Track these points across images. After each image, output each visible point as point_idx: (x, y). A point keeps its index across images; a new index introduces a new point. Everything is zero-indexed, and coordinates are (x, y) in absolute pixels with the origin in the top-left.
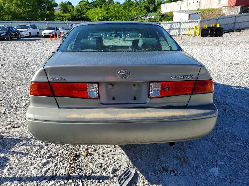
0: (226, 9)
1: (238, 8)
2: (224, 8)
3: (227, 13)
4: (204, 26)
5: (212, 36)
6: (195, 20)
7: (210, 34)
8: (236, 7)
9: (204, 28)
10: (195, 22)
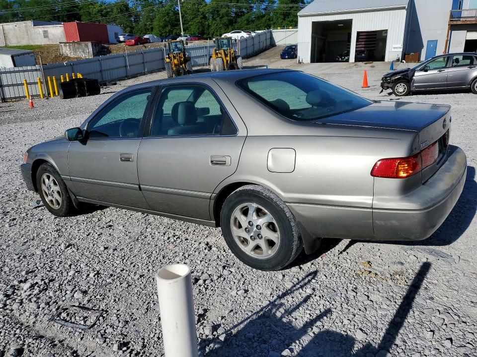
0: (68, 47)
1: (87, 46)
2: (63, 44)
3: (72, 53)
4: (62, 78)
5: (84, 95)
6: (29, 68)
7: (79, 92)
8: (83, 44)
9: (62, 81)
10: (32, 71)
